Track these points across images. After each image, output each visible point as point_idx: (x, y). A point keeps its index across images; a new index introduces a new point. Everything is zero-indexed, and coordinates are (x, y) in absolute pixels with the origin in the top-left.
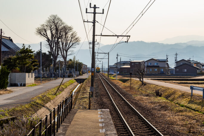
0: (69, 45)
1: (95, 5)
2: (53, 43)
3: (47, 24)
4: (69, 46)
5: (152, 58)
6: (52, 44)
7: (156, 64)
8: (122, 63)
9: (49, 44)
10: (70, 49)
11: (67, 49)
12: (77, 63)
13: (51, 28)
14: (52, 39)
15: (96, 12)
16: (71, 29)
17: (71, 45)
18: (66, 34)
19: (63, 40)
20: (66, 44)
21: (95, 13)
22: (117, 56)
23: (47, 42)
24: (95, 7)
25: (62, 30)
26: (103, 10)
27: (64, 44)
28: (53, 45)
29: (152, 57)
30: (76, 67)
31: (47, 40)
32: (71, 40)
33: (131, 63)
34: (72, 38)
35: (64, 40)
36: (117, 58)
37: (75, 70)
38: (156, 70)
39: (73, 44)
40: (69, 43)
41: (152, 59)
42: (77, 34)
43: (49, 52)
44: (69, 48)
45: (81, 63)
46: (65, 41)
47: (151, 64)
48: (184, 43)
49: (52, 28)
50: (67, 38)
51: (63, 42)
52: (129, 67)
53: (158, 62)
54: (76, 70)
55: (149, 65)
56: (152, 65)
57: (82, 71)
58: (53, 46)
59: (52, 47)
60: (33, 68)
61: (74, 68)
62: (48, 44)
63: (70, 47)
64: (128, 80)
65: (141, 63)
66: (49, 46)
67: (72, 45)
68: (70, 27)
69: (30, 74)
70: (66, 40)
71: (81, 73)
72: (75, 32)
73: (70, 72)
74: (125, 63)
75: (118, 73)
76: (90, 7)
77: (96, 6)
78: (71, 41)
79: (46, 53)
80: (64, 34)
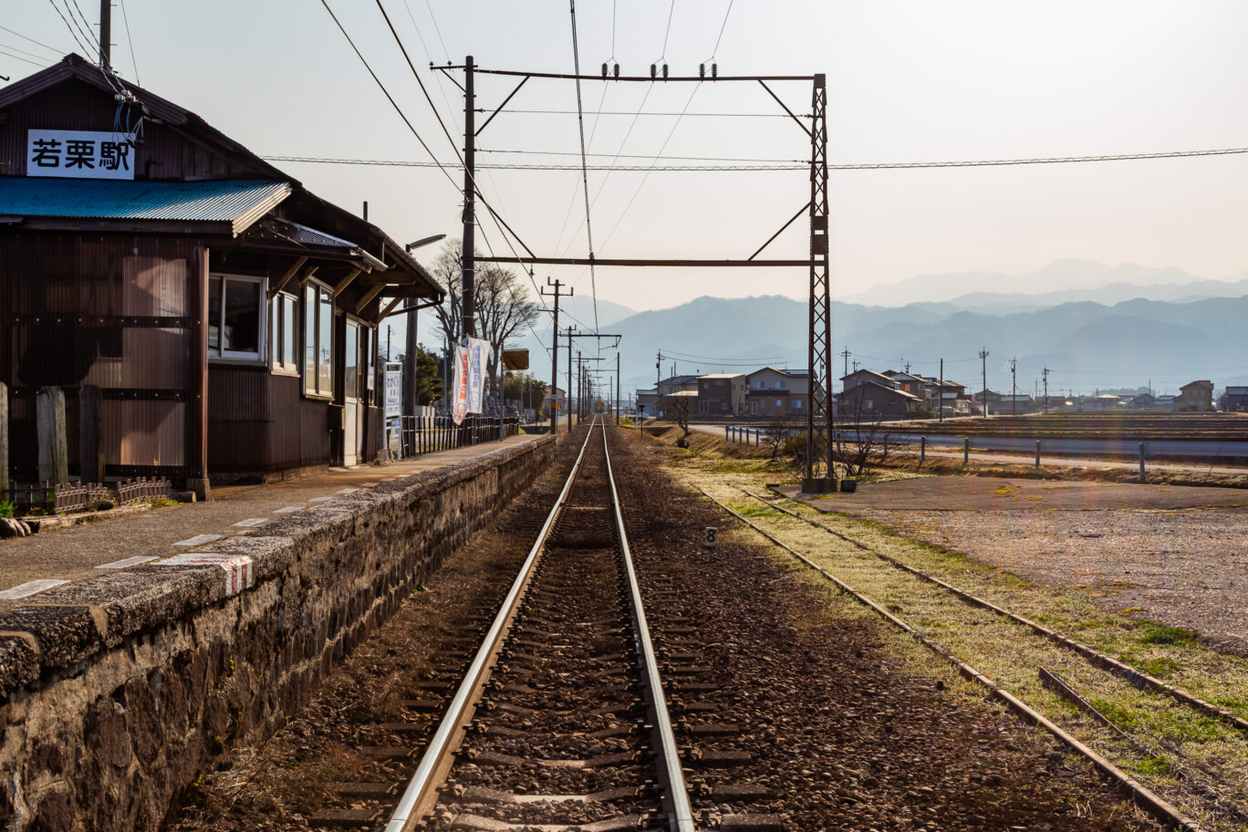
0: (504, 328)
1: (557, 281)
2: (456, 324)
3: (437, 268)
4: (505, 332)
5: (765, 367)
6: (452, 327)
7: (778, 386)
8: (679, 381)
9: (445, 329)
10: (506, 340)
11: (498, 338)
12: (528, 383)
13: (449, 279)
14: (453, 313)
15: (560, 292)
16: (509, 279)
17: (508, 328)
18: (495, 292)
19: (485, 313)
20: (494, 324)
21: (557, 295)
22: (659, 359)
23: (439, 320)
24: (557, 285)
25: (482, 285)
26: (572, 289)
27: (490, 324)
28: (455, 330)
29: (765, 362)
30: (526, 396)
31: (437, 317)
32: (511, 312)
33: (701, 383)
34: (512, 305)
35: (488, 312)
36: (658, 366)
37: (521, 404)
38: (779, 403)
39: (516, 324)
40: (503, 321)
41: (767, 369)
42: (528, 293)
43: (444, 350)
44: (505, 337)
45: (541, 383)
46: (491, 314)
47: (762, 384)
48: (944, 304)
49: (452, 279)
50: (498, 306)
51: (486, 317)
52: (695, 393)
53: (785, 379)
54: (526, 405)
55: (758, 386)
56: (766, 388)
57: (543, 406)
58: (458, 335)
59: (455, 334)
60: (434, 396)
61: (519, 398)
62: (442, 326)
63: (506, 335)
64: (668, 429)
65: (733, 383)
66: (444, 333)
67: (512, 329)
68: (506, 274)
69: (429, 408)
70: (494, 313)
71: (541, 413)
72: (524, 289)
73: (510, 411)
74: (686, 382)
75: (661, 414)
76: (549, 284)
77: (560, 283)
78: (509, 316)
79: (437, 355)
80: (488, 294)
